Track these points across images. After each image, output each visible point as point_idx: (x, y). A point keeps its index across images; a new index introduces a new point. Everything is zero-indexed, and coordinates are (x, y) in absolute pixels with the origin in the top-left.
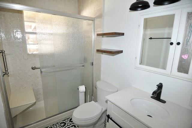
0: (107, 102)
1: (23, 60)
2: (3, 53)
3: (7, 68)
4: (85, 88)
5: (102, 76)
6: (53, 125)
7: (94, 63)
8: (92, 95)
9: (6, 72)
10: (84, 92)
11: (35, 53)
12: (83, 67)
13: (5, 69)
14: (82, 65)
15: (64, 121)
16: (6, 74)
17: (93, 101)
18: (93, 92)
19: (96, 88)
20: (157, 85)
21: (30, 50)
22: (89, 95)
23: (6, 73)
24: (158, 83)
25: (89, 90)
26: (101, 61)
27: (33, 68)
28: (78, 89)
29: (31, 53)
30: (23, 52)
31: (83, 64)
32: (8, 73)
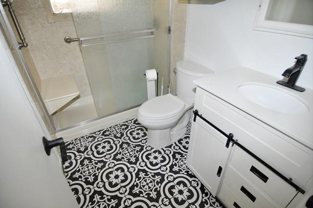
0: (195, 90)
1: (48, 24)
2: (8, 7)
3: (23, 36)
4: (156, 74)
5: (186, 54)
6: (110, 128)
7: (172, 29)
8: (168, 87)
9: (22, 41)
10: (155, 80)
11: (65, 11)
12: (153, 36)
13: (20, 36)
14: (152, 31)
15: (126, 123)
16: (24, 46)
17: (169, 94)
18: (170, 82)
19: (175, 73)
20: (296, 58)
21: (56, 6)
22: (163, 85)
23: (24, 44)
24: (298, 55)
25: (163, 78)
26: (185, 22)
27: (67, 39)
28: (145, 75)
29: (59, 12)
30: (43, 9)
31: (152, 29)
32: (27, 45)
